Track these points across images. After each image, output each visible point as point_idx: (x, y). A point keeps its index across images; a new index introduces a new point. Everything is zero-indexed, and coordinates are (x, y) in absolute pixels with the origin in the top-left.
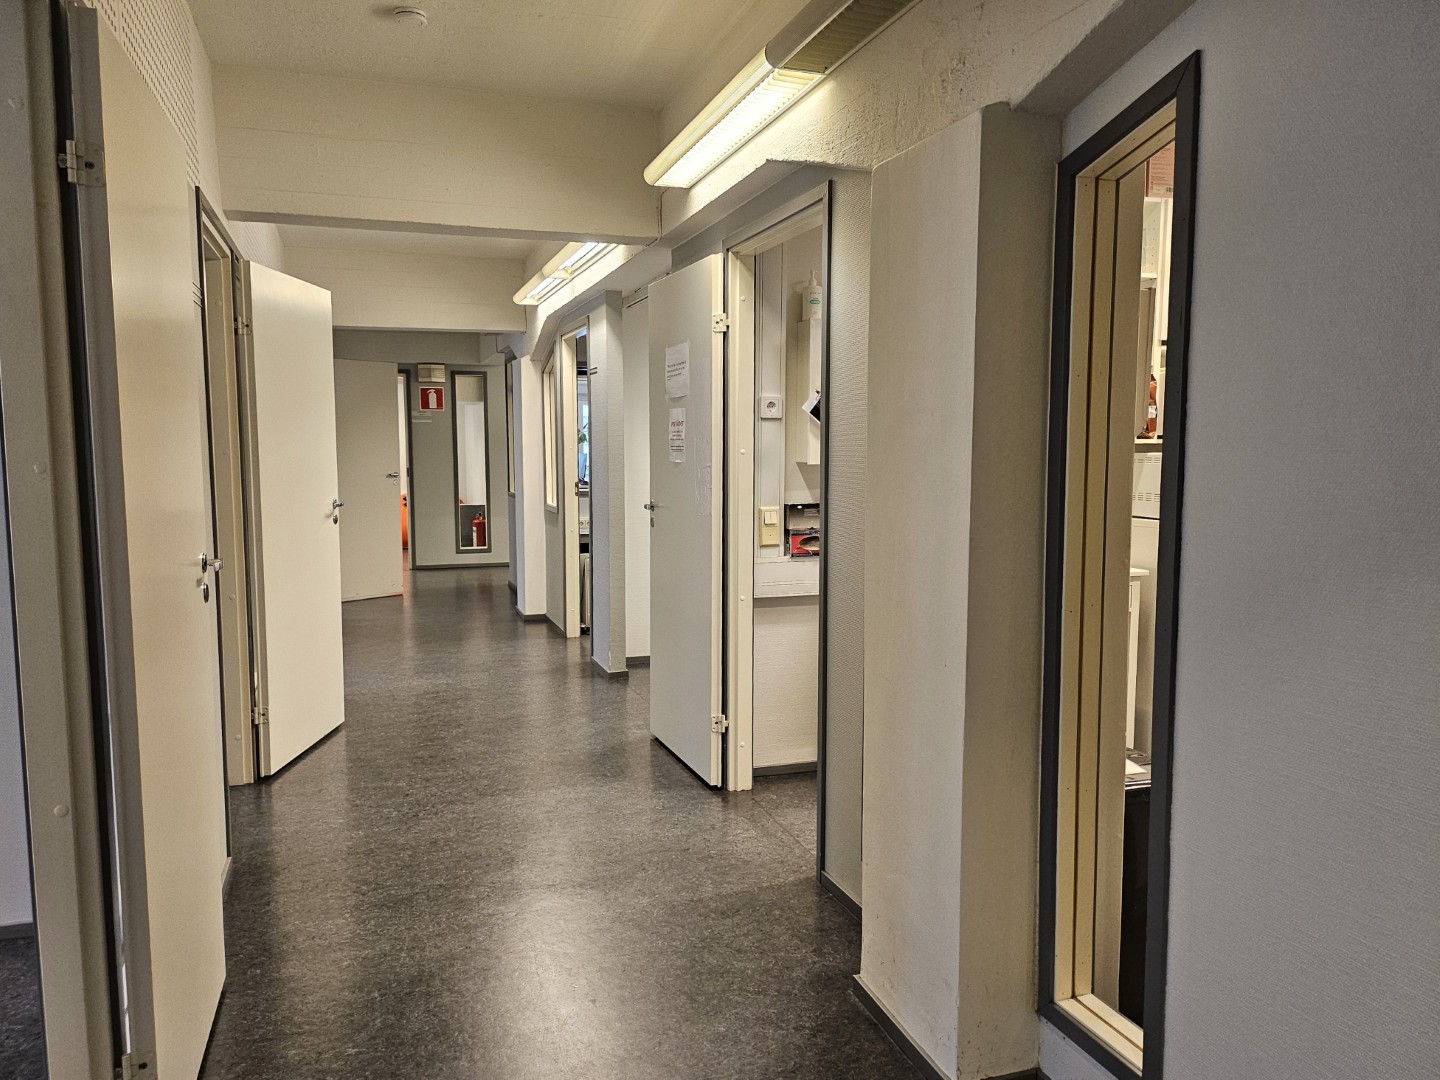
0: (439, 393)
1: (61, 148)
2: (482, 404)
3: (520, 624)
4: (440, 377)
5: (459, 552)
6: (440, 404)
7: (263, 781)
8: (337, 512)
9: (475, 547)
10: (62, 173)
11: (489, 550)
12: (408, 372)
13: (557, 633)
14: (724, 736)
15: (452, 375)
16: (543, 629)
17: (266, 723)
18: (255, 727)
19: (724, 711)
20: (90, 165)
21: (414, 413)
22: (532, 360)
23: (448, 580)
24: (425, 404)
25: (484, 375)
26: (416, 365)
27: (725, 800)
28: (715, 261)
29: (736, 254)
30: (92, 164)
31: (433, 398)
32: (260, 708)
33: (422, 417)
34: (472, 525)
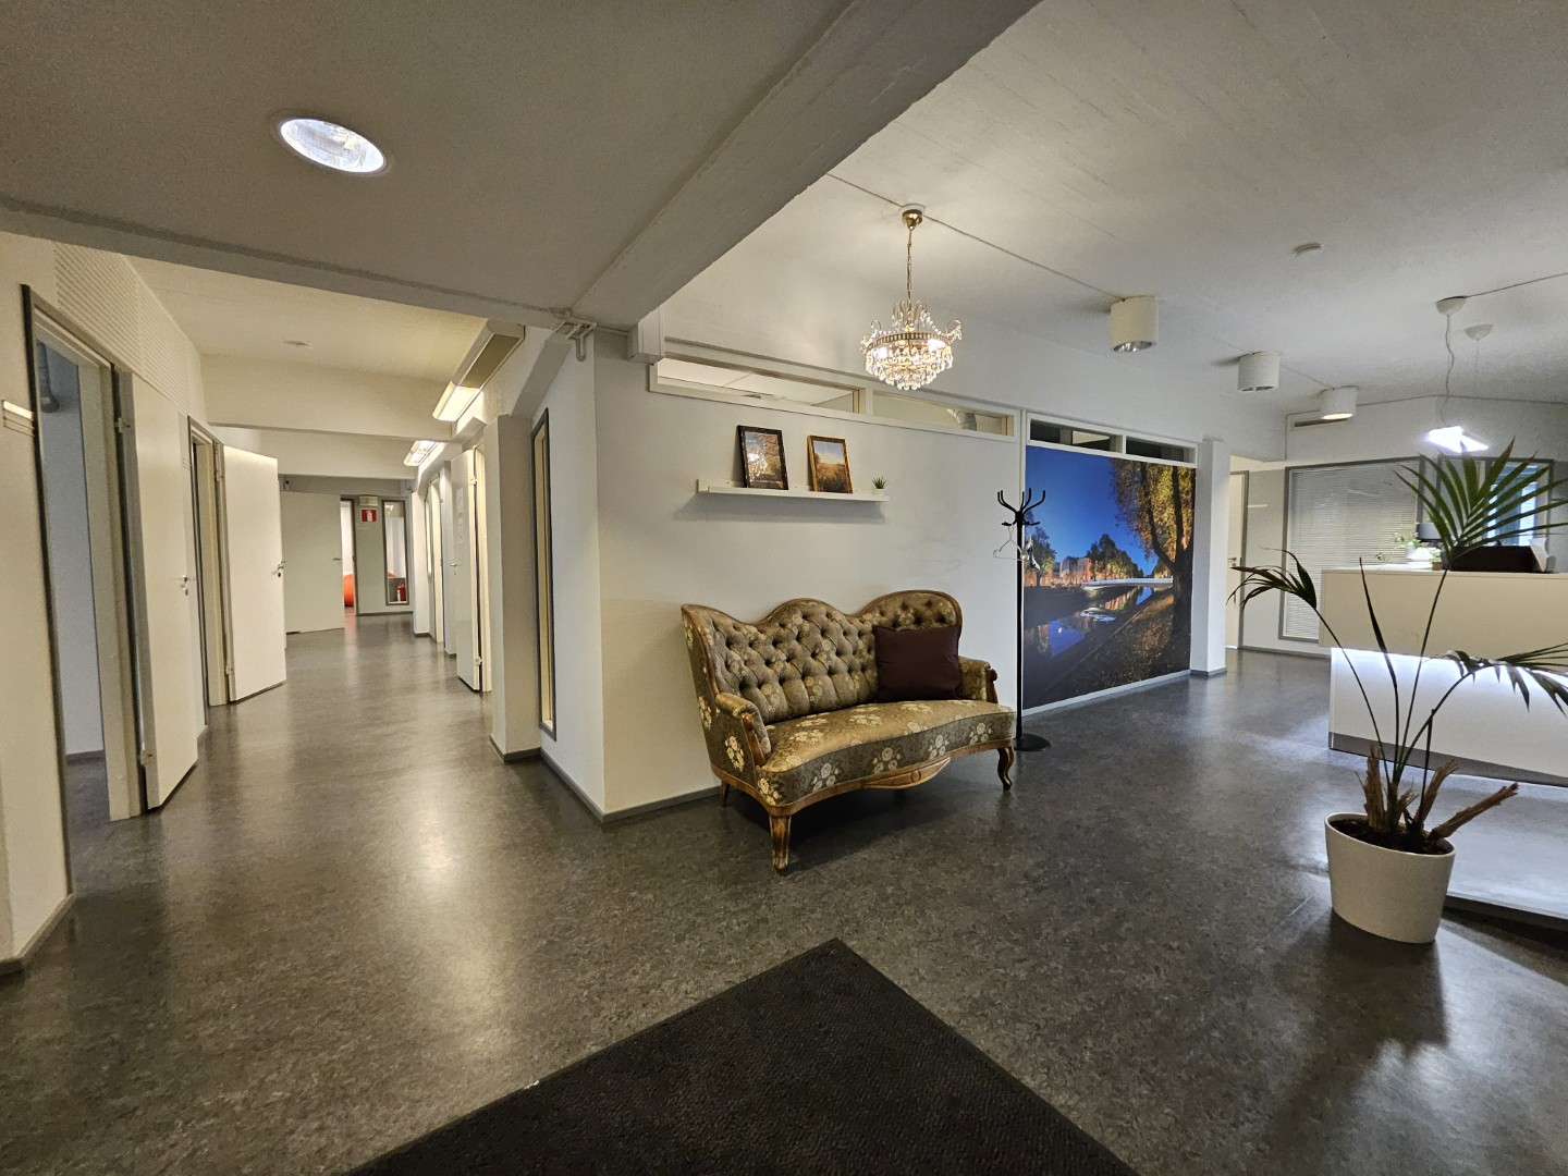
0: (374, 512)
1: (116, 420)
2: (402, 519)
3: (413, 637)
4: (374, 503)
5: (387, 604)
6: (374, 519)
7: (230, 703)
8: (281, 571)
9: (399, 602)
10: (116, 429)
11: (408, 604)
12: (354, 501)
13: (434, 641)
14: (480, 667)
15: (383, 502)
16: (428, 640)
17: (233, 674)
18: (227, 676)
19: (480, 655)
20: (129, 426)
21: (357, 524)
22: (419, 494)
23: (382, 620)
24: (365, 518)
25: (404, 502)
26: (358, 496)
27: (481, 696)
28: (469, 454)
29: (479, 451)
30: (130, 426)
31: (370, 516)
32: (229, 666)
33: (362, 527)
34: (396, 588)
